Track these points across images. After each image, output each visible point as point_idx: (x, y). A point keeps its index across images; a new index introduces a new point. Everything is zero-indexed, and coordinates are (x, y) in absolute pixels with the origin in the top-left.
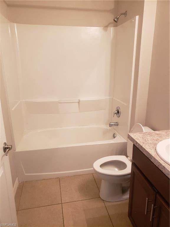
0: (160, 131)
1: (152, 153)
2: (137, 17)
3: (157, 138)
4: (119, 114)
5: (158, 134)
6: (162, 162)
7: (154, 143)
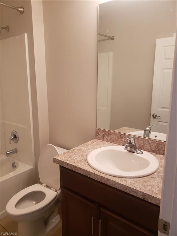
0: (79, 147)
1: (89, 170)
2: (26, 35)
3: (82, 153)
4: (17, 139)
5: (79, 150)
6: (103, 175)
7: (83, 160)
